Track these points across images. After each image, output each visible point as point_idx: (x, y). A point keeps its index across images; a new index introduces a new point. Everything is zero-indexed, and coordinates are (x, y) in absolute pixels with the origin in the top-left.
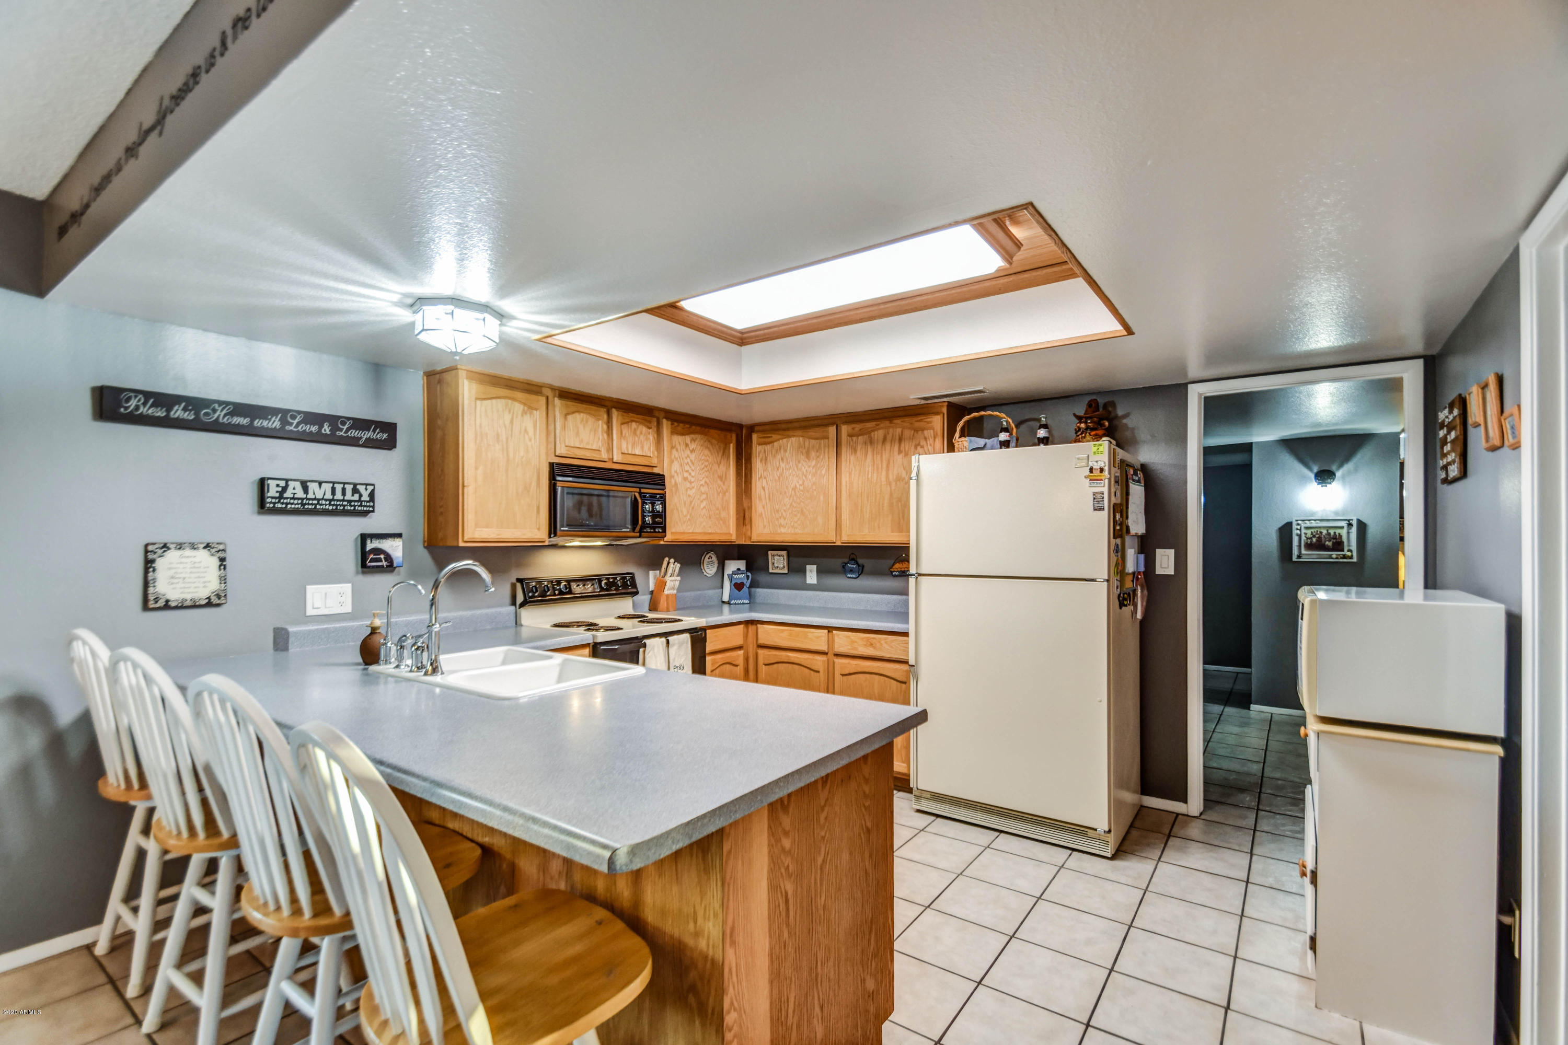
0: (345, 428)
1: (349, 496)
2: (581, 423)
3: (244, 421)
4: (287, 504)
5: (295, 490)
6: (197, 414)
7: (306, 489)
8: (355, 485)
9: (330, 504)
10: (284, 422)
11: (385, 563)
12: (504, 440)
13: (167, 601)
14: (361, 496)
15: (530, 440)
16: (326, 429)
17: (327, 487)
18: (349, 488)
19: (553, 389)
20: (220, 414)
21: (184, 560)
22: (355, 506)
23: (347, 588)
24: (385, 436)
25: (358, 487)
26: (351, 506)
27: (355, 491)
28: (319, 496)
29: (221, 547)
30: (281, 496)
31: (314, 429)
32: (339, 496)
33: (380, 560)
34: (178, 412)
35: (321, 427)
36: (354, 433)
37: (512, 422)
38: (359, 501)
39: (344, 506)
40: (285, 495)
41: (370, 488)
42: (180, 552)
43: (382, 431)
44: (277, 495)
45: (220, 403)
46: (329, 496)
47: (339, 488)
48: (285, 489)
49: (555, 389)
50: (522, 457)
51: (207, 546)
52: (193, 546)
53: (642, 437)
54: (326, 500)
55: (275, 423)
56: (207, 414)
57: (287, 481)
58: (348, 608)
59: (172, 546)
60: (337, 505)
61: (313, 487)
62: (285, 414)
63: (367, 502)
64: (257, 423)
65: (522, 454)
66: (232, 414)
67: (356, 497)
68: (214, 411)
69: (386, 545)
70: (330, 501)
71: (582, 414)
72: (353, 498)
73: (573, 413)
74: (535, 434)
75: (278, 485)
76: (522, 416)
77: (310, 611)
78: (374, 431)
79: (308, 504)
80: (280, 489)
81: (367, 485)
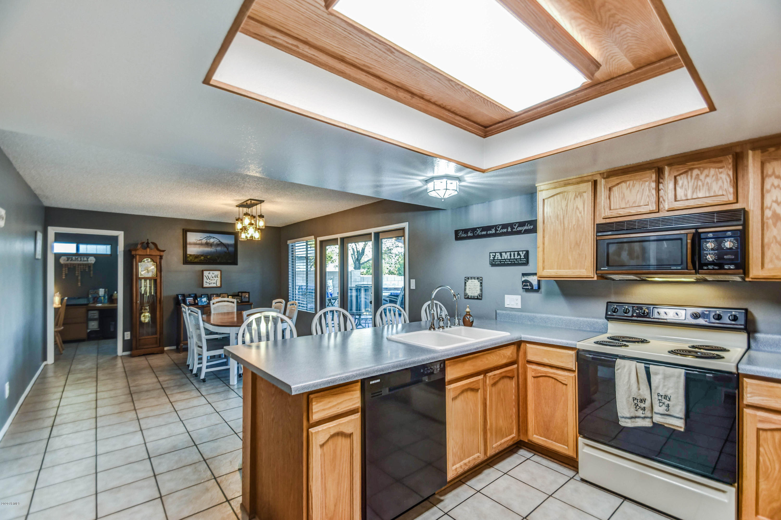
0: (516, 227)
1: (516, 257)
2: (627, 188)
3: (484, 233)
4: (495, 262)
5: (498, 256)
6: (473, 234)
7: (501, 256)
8: (518, 252)
9: (509, 261)
10: (496, 230)
11: (530, 287)
12: (562, 218)
13: (468, 296)
14: (521, 256)
15: (580, 213)
16: (509, 230)
17: (508, 254)
18: (516, 253)
19: (602, 174)
20: (479, 232)
21: (472, 283)
22: (518, 261)
23: (519, 297)
24: (532, 227)
25: (520, 252)
26: (517, 261)
27: (519, 254)
28: (506, 258)
29: (481, 279)
30: (494, 260)
31: (505, 230)
32: (512, 257)
33: (527, 286)
34: (470, 234)
35: (507, 229)
36: (520, 229)
37: (567, 206)
38: (520, 259)
39: (514, 261)
40: (495, 259)
41: (524, 252)
42: (472, 280)
43: (531, 225)
44: (493, 259)
45: (478, 228)
46: (509, 258)
47: (512, 253)
48: (495, 256)
49: (603, 173)
50: (574, 225)
51: (478, 278)
52: (474, 278)
53: (708, 180)
54: (508, 259)
55: (493, 231)
56: (476, 233)
57: (495, 253)
58: (519, 306)
59: (470, 278)
60: (512, 261)
61: (504, 254)
62: (495, 227)
63: (523, 259)
64: (488, 233)
65: (574, 223)
66: (481, 231)
67: (519, 257)
68: (477, 231)
69: (530, 278)
70: (509, 259)
71: (628, 183)
72: (518, 258)
73: (618, 184)
74: (584, 208)
75: (493, 255)
76: (574, 199)
77: (506, 306)
78: (527, 226)
79: (502, 262)
80: (493, 256)
81: (523, 251)
